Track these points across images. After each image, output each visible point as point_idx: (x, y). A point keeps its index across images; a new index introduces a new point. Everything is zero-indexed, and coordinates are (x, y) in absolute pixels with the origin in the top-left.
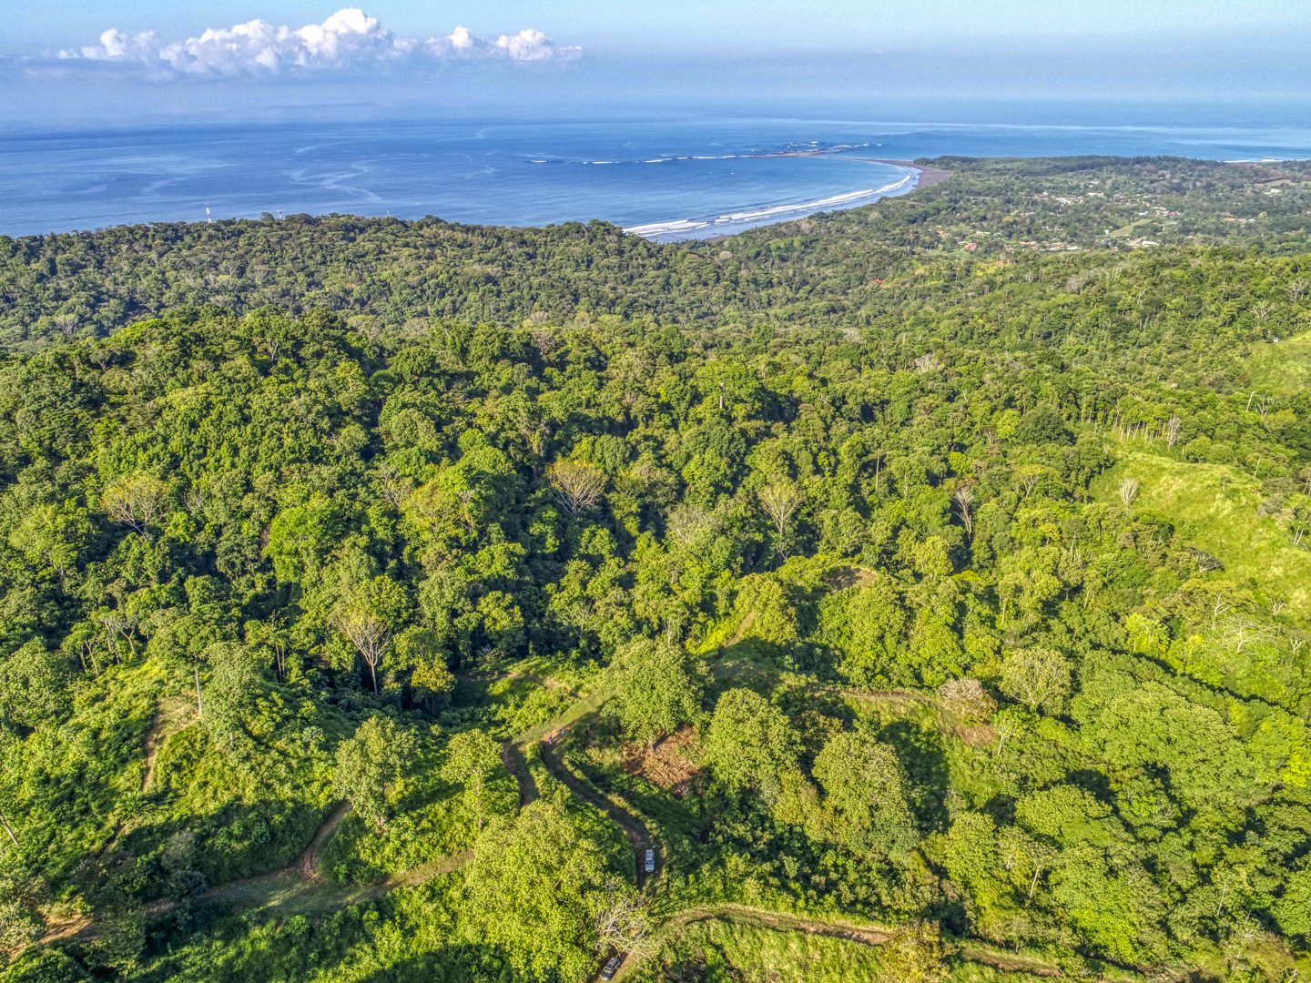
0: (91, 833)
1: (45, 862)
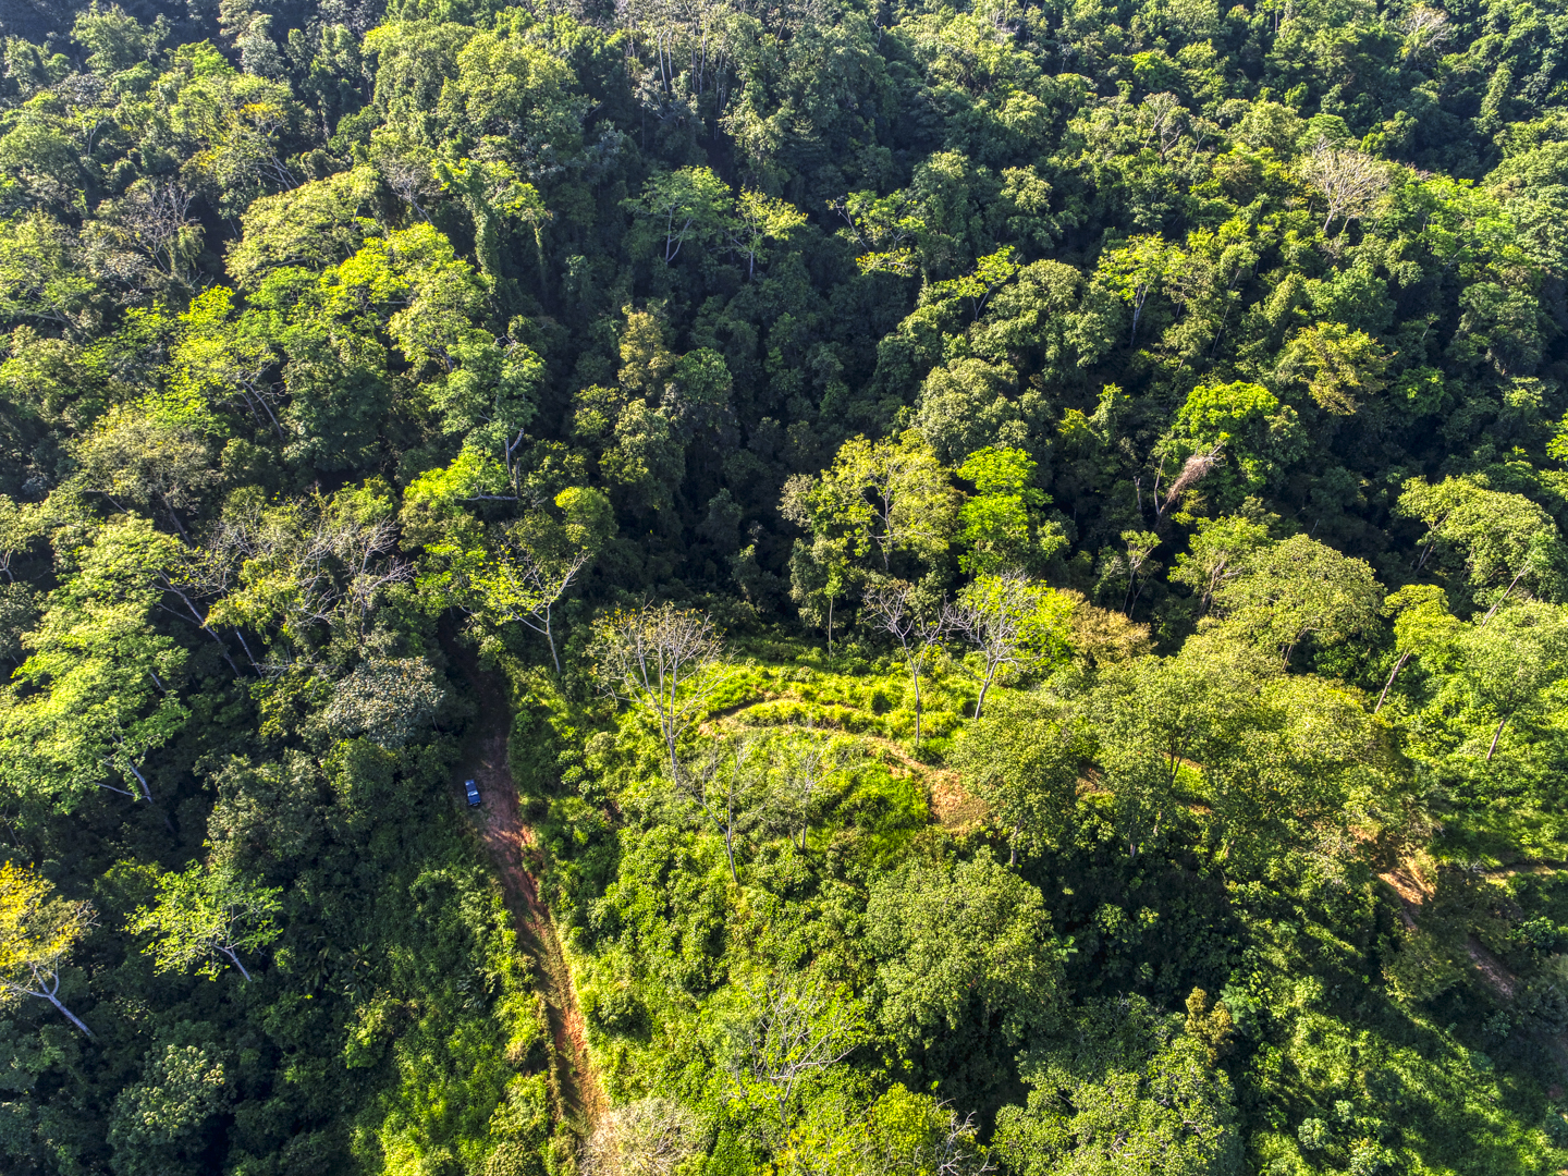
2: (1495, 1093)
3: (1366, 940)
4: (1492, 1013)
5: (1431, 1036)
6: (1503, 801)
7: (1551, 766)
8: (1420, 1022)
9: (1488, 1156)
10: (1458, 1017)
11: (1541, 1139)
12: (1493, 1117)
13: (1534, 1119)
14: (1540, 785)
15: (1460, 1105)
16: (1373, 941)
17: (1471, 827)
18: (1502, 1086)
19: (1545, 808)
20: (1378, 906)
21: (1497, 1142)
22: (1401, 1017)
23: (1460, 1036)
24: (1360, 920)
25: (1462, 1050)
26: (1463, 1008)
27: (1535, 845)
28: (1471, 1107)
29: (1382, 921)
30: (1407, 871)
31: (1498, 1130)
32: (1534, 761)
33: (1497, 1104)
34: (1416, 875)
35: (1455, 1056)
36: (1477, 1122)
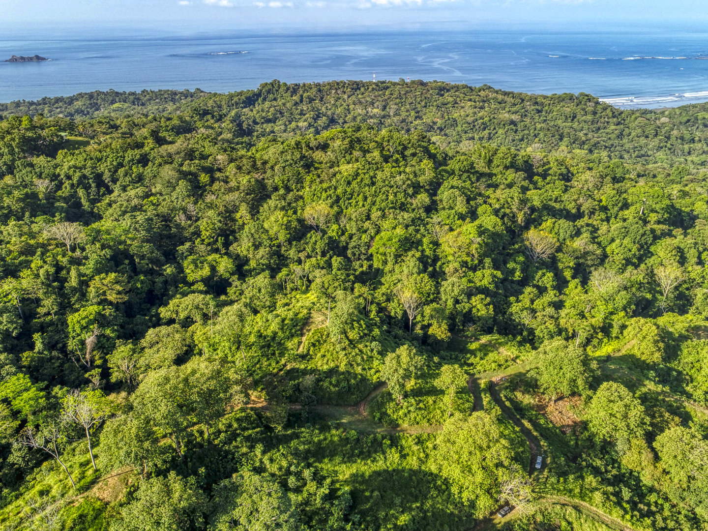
0: (274, 364)
1: (254, 371)
2: (317, 431)
3: (260, 424)
4: (300, 414)
5: (294, 433)
6: (258, 366)
7: (260, 350)
8: (289, 432)
9: (329, 447)
10: (295, 422)
11: (334, 432)
12: (322, 437)
13: (328, 429)
14: (262, 356)
15: (314, 442)
16: (262, 423)
17: (257, 377)
18: (317, 429)
19: (268, 359)
20: (255, 413)
21: (327, 442)
22: (284, 435)
23: (299, 427)
24: (254, 420)
25: (303, 429)
26: (294, 419)
27: (274, 369)
28: (316, 440)
29: (259, 416)
30: (253, 401)
31: (325, 439)
32: (255, 352)
33: (320, 433)
34: (256, 399)
35: (303, 432)
36: (320, 442)
